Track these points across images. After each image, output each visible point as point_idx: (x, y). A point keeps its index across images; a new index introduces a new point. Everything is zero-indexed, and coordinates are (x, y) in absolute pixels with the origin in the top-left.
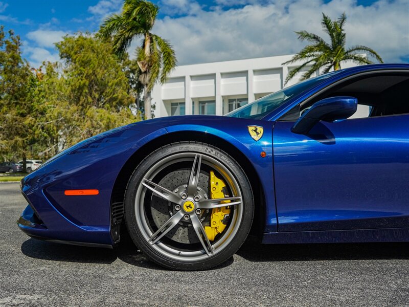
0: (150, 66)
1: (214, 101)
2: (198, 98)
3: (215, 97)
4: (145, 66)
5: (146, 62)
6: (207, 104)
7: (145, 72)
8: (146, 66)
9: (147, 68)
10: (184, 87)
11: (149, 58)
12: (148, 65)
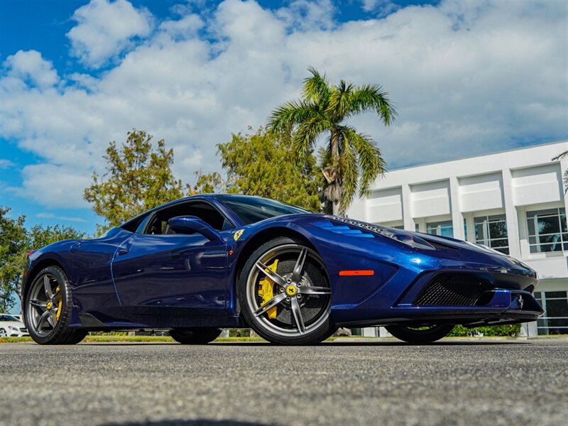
0: (341, 174)
1: (450, 222)
2: (425, 218)
3: (451, 215)
4: (332, 174)
5: (333, 169)
6: (439, 227)
7: (333, 183)
8: (334, 174)
9: (335, 177)
10: (400, 202)
11: (338, 163)
12: (337, 173)
